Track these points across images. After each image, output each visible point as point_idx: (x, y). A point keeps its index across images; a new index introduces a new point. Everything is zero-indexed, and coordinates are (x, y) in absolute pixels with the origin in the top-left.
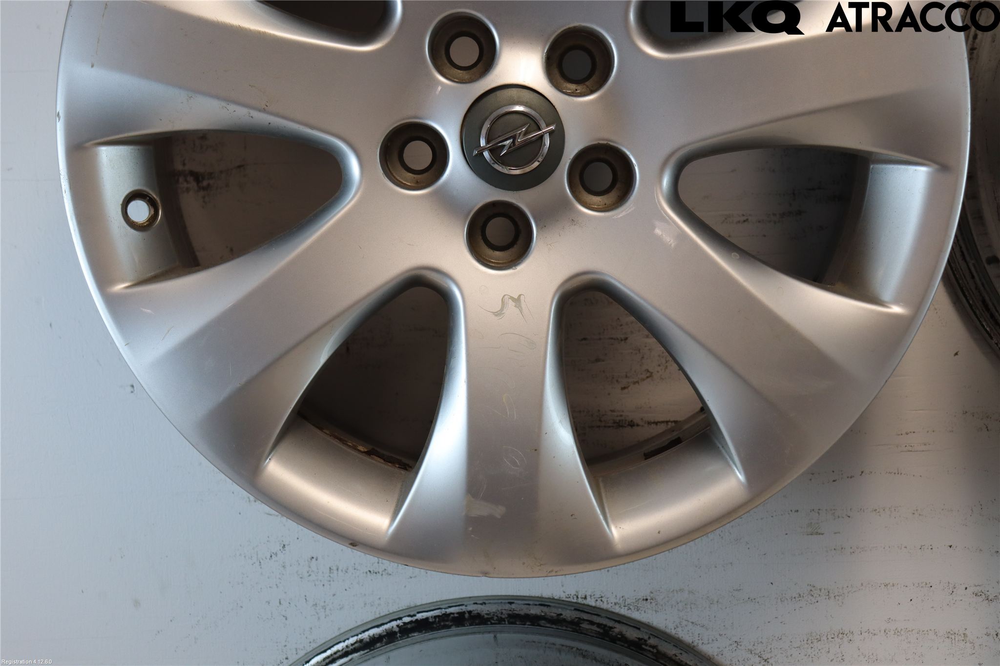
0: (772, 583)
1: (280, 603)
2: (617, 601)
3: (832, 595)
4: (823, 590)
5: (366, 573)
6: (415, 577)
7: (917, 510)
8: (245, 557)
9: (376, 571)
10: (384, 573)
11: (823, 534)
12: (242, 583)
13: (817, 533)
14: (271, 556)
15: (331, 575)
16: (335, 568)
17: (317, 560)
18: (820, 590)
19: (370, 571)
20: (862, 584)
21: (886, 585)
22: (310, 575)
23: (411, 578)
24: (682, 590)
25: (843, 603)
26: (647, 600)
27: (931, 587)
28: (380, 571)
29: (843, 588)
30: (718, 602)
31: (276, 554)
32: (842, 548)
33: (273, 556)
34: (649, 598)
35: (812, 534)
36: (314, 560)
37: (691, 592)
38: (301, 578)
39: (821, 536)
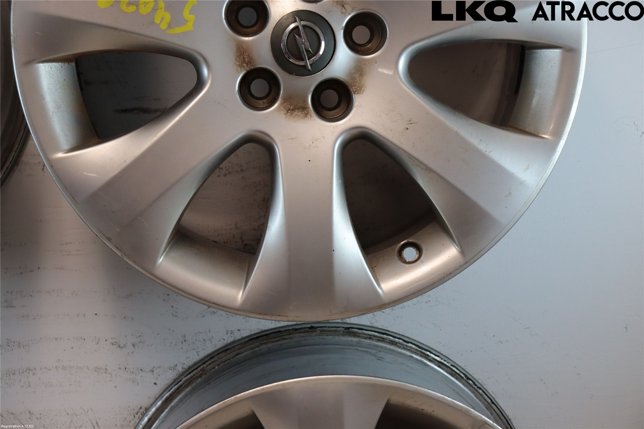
21: (56, 339)
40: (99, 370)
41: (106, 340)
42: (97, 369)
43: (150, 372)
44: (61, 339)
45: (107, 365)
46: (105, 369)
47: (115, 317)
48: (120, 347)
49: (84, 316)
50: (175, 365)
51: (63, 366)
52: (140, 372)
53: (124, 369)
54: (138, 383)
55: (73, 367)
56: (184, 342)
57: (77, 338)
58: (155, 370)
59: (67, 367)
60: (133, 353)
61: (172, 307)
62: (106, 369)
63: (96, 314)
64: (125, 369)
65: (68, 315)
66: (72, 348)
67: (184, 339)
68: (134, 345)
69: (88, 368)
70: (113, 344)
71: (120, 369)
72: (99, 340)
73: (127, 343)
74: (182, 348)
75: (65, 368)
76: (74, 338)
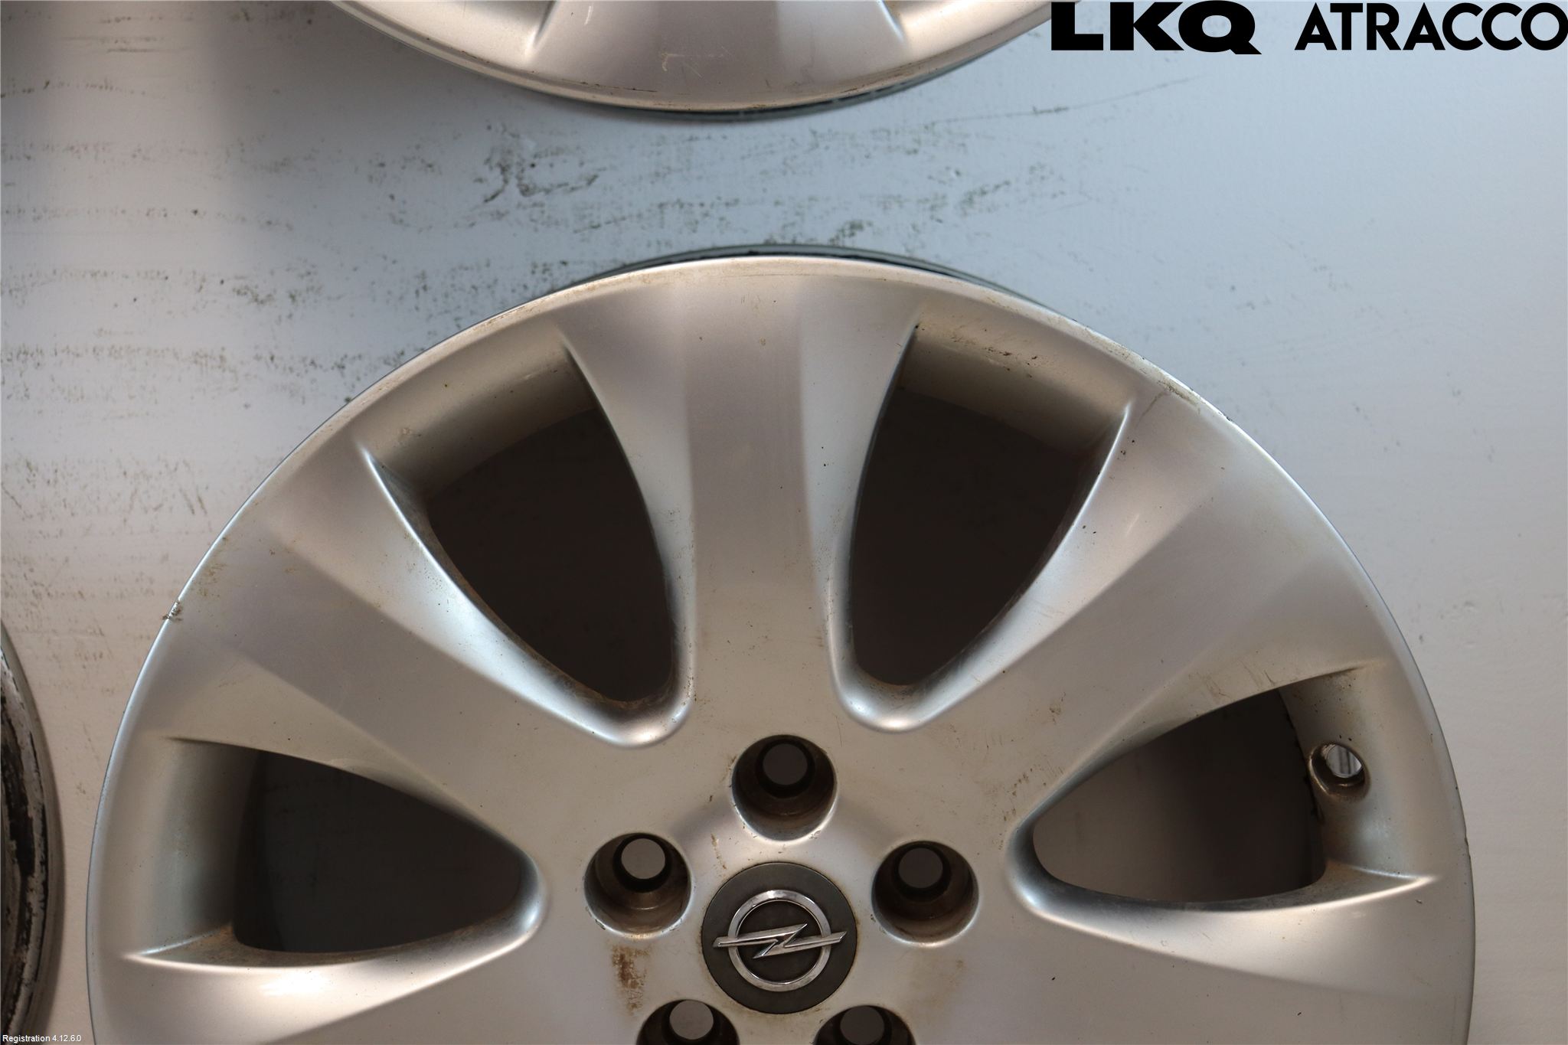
40: (204, 361)
41: (222, 282)
42: (199, 358)
43: (336, 369)
44: (105, 274)
45: (223, 349)
46: (218, 359)
47: (244, 220)
48: (256, 300)
49: (165, 215)
50: (399, 351)
51: (113, 347)
52: (311, 368)
53: (269, 361)
54: (304, 398)
55: (139, 349)
56: (421, 292)
57: (146, 273)
58: (348, 365)
59: (121, 349)
60: (290, 316)
61: (392, 197)
62: (222, 358)
63: (196, 212)
64: (272, 358)
65: (123, 212)
66: (135, 300)
67: (423, 284)
68: (293, 297)
69: (176, 355)
70: (239, 292)
71: (258, 358)
72: (204, 280)
73: (275, 291)
74: (417, 309)
75: (116, 351)
76: (139, 274)
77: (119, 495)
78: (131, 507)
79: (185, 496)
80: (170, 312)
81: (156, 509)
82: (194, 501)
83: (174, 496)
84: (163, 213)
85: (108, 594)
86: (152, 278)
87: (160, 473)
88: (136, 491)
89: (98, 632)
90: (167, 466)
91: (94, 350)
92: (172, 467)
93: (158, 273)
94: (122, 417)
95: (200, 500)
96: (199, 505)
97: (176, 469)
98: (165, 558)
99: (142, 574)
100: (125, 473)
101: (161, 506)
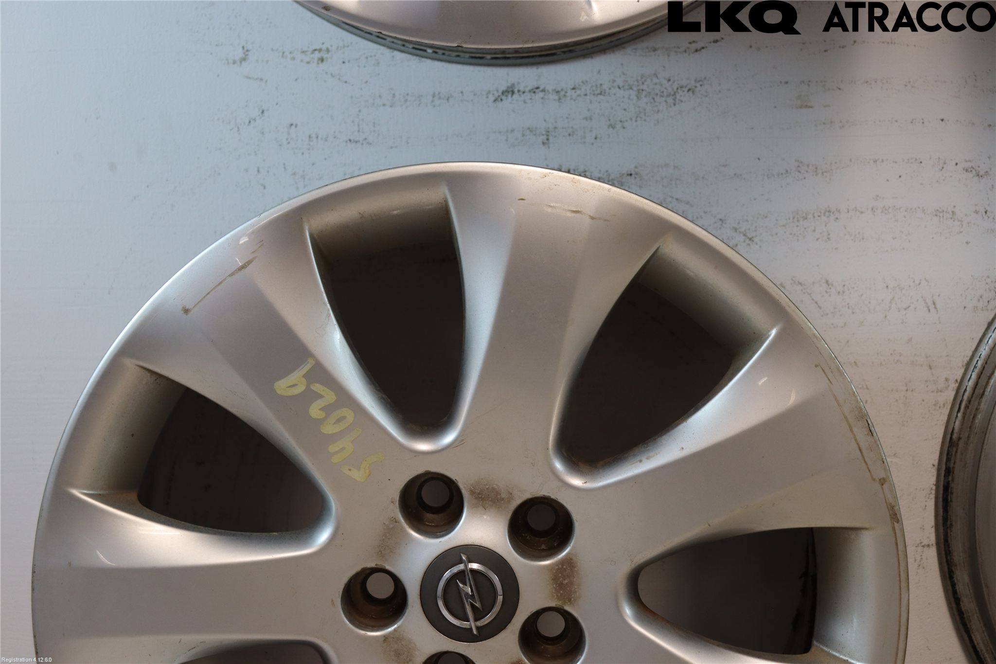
0: (759, 159)
1: (258, 171)
2: (601, 175)
3: (820, 171)
4: (810, 167)
5: (347, 142)
6: (396, 147)
7: (909, 82)
8: (223, 122)
9: (357, 139)
10: (364, 142)
11: (812, 107)
12: (220, 149)
13: (807, 107)
14: (250, 122)
15: (311, 143)
16: (314, 136)
17: (296, 126)
18: (808, 166)
19: (350, 140)
20: (851, 160)
22: (289, 143)
23: (392, 147)
24: (667, 165)
25: (830, 179)
26: (631, 175)
27: (921, 162)
28: (361, 139)
29: (831, 164)
30: (703, 178)
31: (255, 120)
32: (831, 122)
33: (252, 122)
34: (633, 173)
35: (801, 107)
36: (293, 127)
37: (676, 167)
38: (280, 145)
39: (811, 109)
77: (883, 300)
78: (890, 307)
79: (925, 300)
80: (922, 184)
81: (905, 309)
82: (930, 303)
83: (917, 300)
84: (921, 121)
85: (873, 363)
86: (912, 163)
87: (910, 286)
88: (893, 298)
89: (865, 387)
90: (914, 282)
91: (872, 209)
92: (917, 282)
93: (916, 159)
94: (887, 251)
95: (934, 303)
96: (934, 306)
97: (920, 284)
98: (910, 340)
99: (894, 350)
100: (887, 287)
101: (909, 307)
